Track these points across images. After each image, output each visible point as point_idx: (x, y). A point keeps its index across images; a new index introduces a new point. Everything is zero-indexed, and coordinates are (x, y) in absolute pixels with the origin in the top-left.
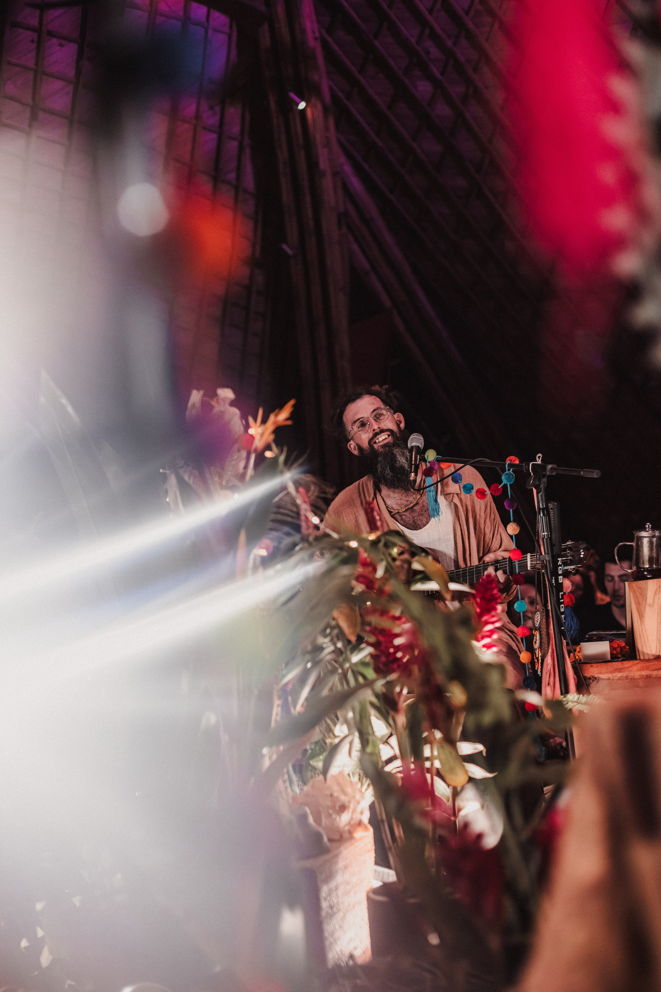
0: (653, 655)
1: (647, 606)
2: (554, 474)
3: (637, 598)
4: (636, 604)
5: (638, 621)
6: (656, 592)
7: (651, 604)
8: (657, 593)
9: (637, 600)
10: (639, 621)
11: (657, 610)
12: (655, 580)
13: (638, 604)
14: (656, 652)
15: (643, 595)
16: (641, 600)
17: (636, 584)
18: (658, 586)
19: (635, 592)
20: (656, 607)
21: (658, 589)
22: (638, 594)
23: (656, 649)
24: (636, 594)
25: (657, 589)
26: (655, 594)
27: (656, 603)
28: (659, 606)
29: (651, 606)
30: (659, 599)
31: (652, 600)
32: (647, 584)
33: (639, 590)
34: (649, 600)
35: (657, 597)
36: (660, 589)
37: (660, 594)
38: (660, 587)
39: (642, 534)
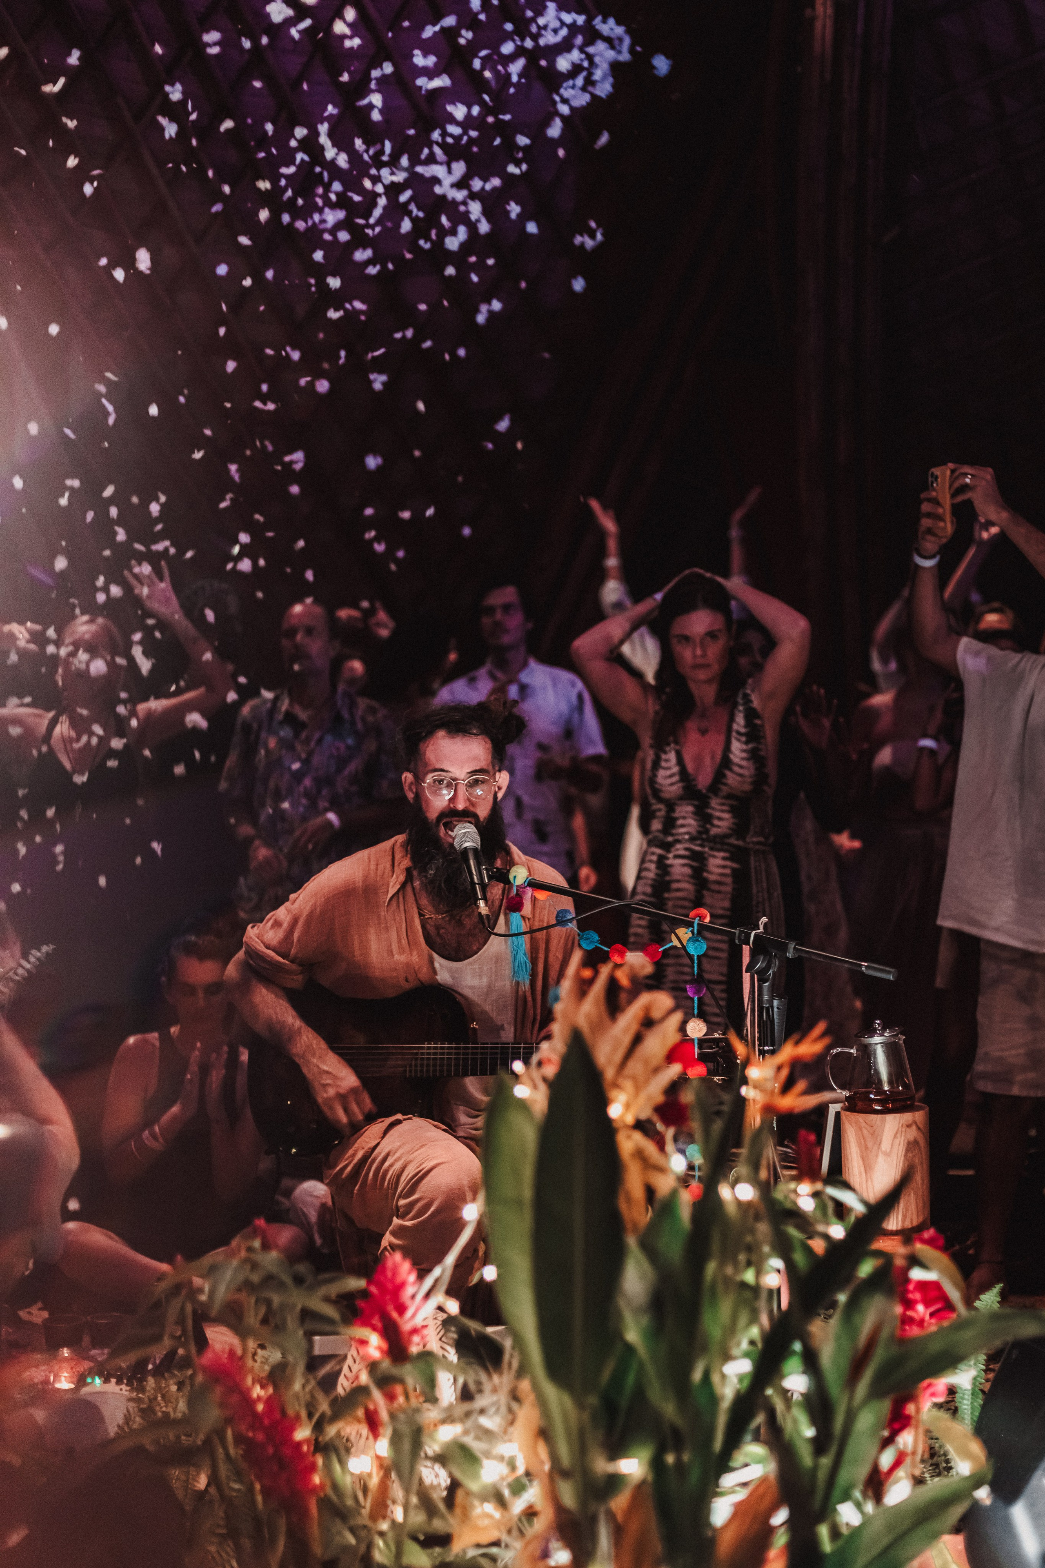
1: (880, 1154)
2: (796, 956)
3: (865, 1140)
4: (859, 1145)
6: (897, 1133)
7: (888, 1150)
8: (899, 1135)
9: (863, 1141)
10: (864, 1175)
11: (895, 1162)
12: (898, 1115)
13: (865, 1150)
15: (876, 1136)
16: (870, 1144)
17: (861, 1118)
18: (900, 1126)
19: (861, 1129)
20: (895, 1158)
21: (900, 1130)
22: (866, 1134)
24: (862, 1133)
25: (899, 1128)
26: (895, 1137)
27: (895, 1150)
28: (900, 1155)
29: (887, 1154)
30: (900, 1144)
31: (890, 1146)
32: (883, 1121)
33: (869, 1128)
34: (885, 1145)
35: (897, 1141)
36: (904, 1129)
37: (903, 1137)
38: (904, 1126)
39: (870, 1039)
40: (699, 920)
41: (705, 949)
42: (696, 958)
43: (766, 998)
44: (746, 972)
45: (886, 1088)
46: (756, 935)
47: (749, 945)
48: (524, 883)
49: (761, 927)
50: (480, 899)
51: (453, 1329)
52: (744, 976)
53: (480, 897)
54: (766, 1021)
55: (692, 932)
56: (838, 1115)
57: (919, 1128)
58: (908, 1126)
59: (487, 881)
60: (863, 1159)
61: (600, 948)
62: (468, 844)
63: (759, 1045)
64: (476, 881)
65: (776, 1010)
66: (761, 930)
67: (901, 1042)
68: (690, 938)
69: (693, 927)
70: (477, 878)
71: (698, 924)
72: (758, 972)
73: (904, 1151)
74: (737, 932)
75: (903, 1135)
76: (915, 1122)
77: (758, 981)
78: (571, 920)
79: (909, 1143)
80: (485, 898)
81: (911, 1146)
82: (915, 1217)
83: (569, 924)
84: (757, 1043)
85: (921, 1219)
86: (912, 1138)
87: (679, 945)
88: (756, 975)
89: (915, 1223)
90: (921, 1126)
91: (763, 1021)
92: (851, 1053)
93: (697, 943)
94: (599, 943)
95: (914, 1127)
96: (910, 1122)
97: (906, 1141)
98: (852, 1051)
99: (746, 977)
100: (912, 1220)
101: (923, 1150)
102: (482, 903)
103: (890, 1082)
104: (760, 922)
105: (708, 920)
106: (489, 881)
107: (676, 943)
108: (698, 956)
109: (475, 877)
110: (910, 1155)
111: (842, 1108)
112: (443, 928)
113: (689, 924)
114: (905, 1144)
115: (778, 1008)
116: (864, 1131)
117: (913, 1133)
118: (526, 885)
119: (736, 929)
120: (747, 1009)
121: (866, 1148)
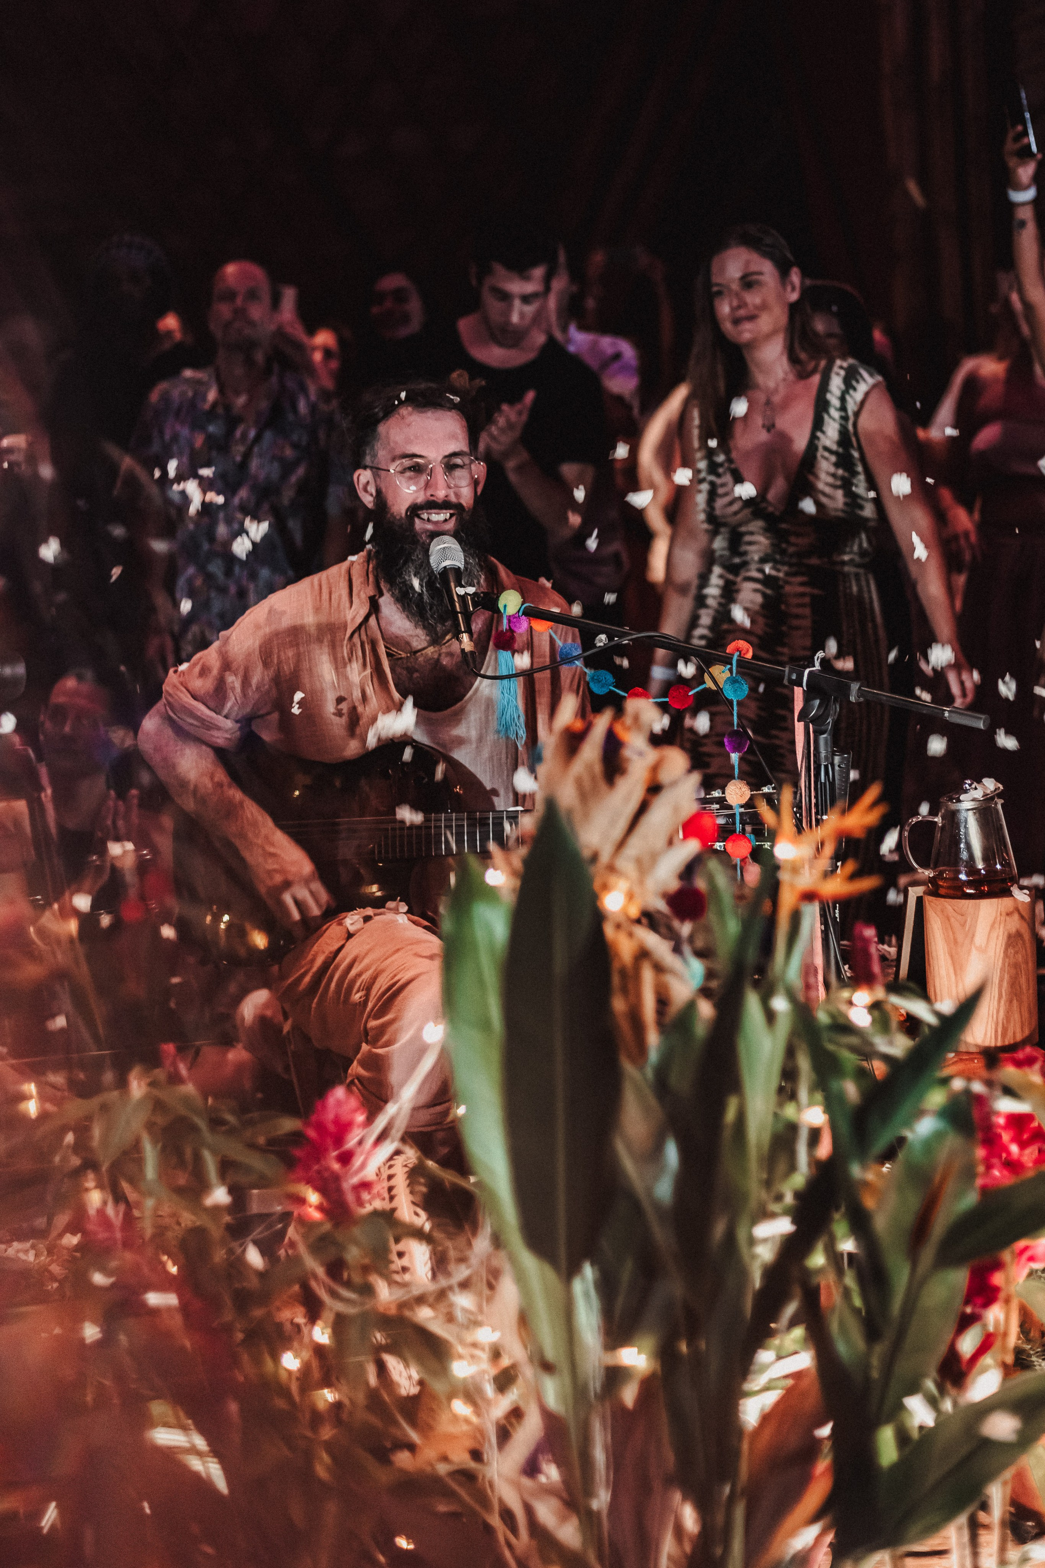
0: (977, 1046)
1: (974, 952)
2: (862, 699)
3: (954, 933)
4: (947, 940)
5: (948, 974)
6: (994, 923)
7: (983, 945)
8: (997, 926)
9: (951, 933)
11: (994, 957)
12: (994, 901)
13: (954, 944)
14: (984, 1041)
15: (968, 927)
16: (960, 937)
17: (949, 905)
18: (999, 913)
19: (948, 919)
20: (992, 955)
21: (999, 919)
22: (956, 925)
23: (986, 1034)
24: (952, 925)
25: (996, 918)
26: (992, 926)
27: (992, 944)
28: (998, 950)
29: (983, 950)
30: (997, 939)
31: (985, 942)
32: (978, 908)
33: (959, 917)
34: (980, 937)
35: (994, 935)
36: (1003, 918)
37: (1002, 929)
38: (1004, 914)
39: (958, 804)
40: (740, 656)
41: (746, 692)
42: (735, 703)
43: (823, 754)
44: (799, 721)
45: (980, 865)
46: (810, 672)
47: (802, 687)
48: (519, 611)
49: (817, 664)
50: (463, 632)
51: (422, 1180)
52: (796, 726)
53: (463, 630)
54: (825, 783)
55: (731, 670)
56: (920, 901)
57: (1022, 917)
58: (1008, 914)
59: (471, 609)
60: (952, 957)
61: (615, 692)
62: (447, 563)
63: (817, 813)
64: (458, 610)
65: (837, 768)
66: (817, 667)
67: (999, 807)
68: (728, 678)
69: (731, 664)
70: (460, 605)
71: (738, 661)
72: (813, 721)
73: (1004, 946)
74: (787, 669)
75: (1002, 925)
76: (1017, 910)
77: (814, 732)
78: (577, 658)
79: (1010, 936)
80: (469, 631)
81: (1013, 940)
82: (1018, 1030)
83: (576, 662)
84: (813, 811)
85: (1027, 1032)
86: (1014, 930)
87: (714, 688)
88: (811, 725)
89: (1019, 1037)
90: (1024, 914)
91: (821, 783)
92: (936, 822)
93: (737, 685)
94: (614, 687)
95: (1016, 916)
96: (1011, 910)
97: (1006, 934)
98: (936, 820)
99: (799, 727)
100: (1014, 1033)
101: (1028, 945)
102: (465, 637)
103: (985, 859)
104: (816, 658)
105: (749, 655)
106: (473, 609)
107: (709, 684)
108: (738, 701)
109: (457, 605)
110: (1011, 951)
111: (925, 893)
112: (417, 671)
113: (727, 661)
114: (1005, 938)
115: (839, 766)
116: (952, 920)
117: (1015, 924)
118: (520, 614)
119: (785, 668)
120: (801, 767)
121: (956, 942)
